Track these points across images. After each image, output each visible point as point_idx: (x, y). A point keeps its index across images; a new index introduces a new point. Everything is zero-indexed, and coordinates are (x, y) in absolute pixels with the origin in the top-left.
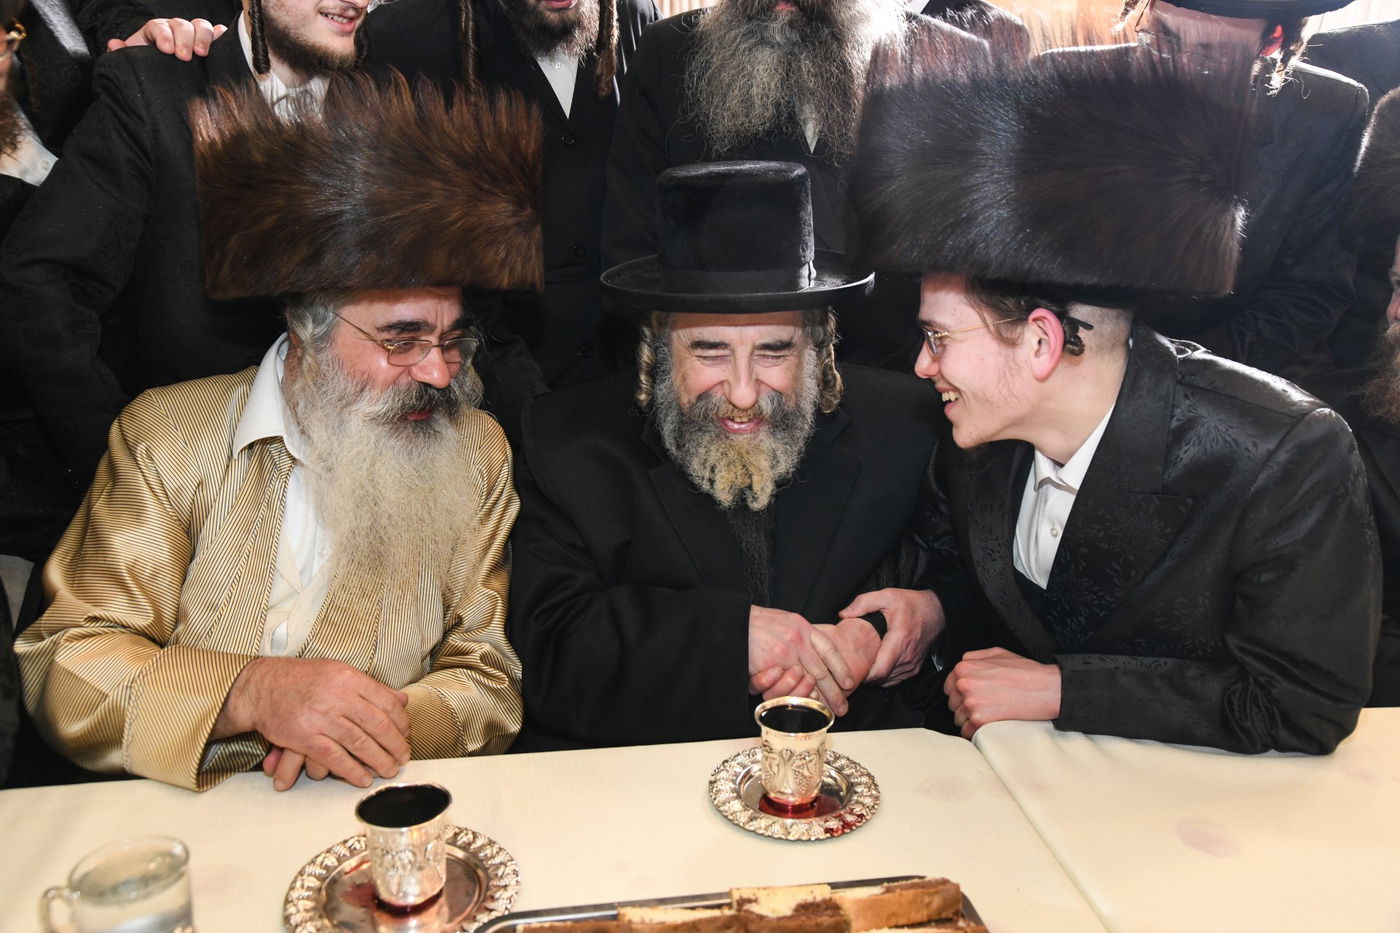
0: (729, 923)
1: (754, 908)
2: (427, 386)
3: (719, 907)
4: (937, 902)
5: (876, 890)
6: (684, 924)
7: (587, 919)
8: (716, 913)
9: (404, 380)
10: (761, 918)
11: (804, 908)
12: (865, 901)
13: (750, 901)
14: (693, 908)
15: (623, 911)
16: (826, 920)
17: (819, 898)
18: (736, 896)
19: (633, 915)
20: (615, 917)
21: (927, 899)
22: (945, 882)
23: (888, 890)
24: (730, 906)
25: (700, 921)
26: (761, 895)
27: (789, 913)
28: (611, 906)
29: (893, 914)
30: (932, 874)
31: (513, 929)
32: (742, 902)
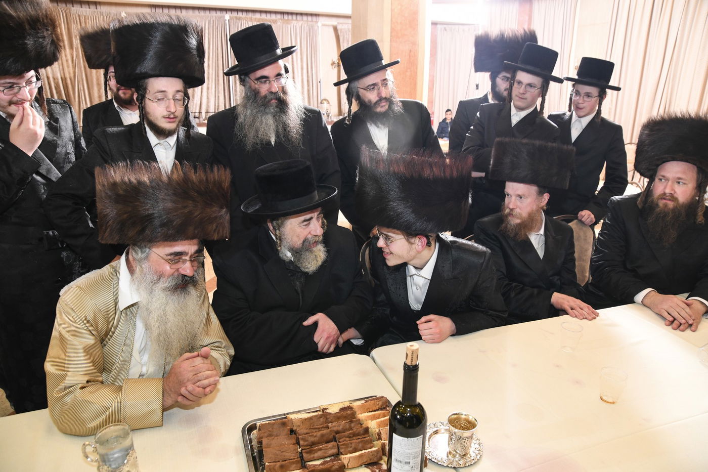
0: (321, 416)
1: (328, 411)
2: (184, 276)
3: (316, 411)
4: (380, 403)
5: (363, 402)
6: (308, 418)
7: (277, 419)
8: (316, 414)
9: (176, 274)
10: (330, 413)
11: (342, 409)
12: (360, 405)
13: (326, 409)
14: (309, 413)
15: (288, 416)
16: (349, 412)
17: (346, 406)
18: (322, 408)
19: (292, 416)
20: (285, 418)
21: (378, 403)
22: (383, 397)
23: (366, 402)
24: (320, 411)
25: (313, 416)
26: (329, 407)
27: (338, 411)
28: (284, 415)
29: (369, 408)
30: (379, 395)
31: (256, 424)
32: (324, 410)
